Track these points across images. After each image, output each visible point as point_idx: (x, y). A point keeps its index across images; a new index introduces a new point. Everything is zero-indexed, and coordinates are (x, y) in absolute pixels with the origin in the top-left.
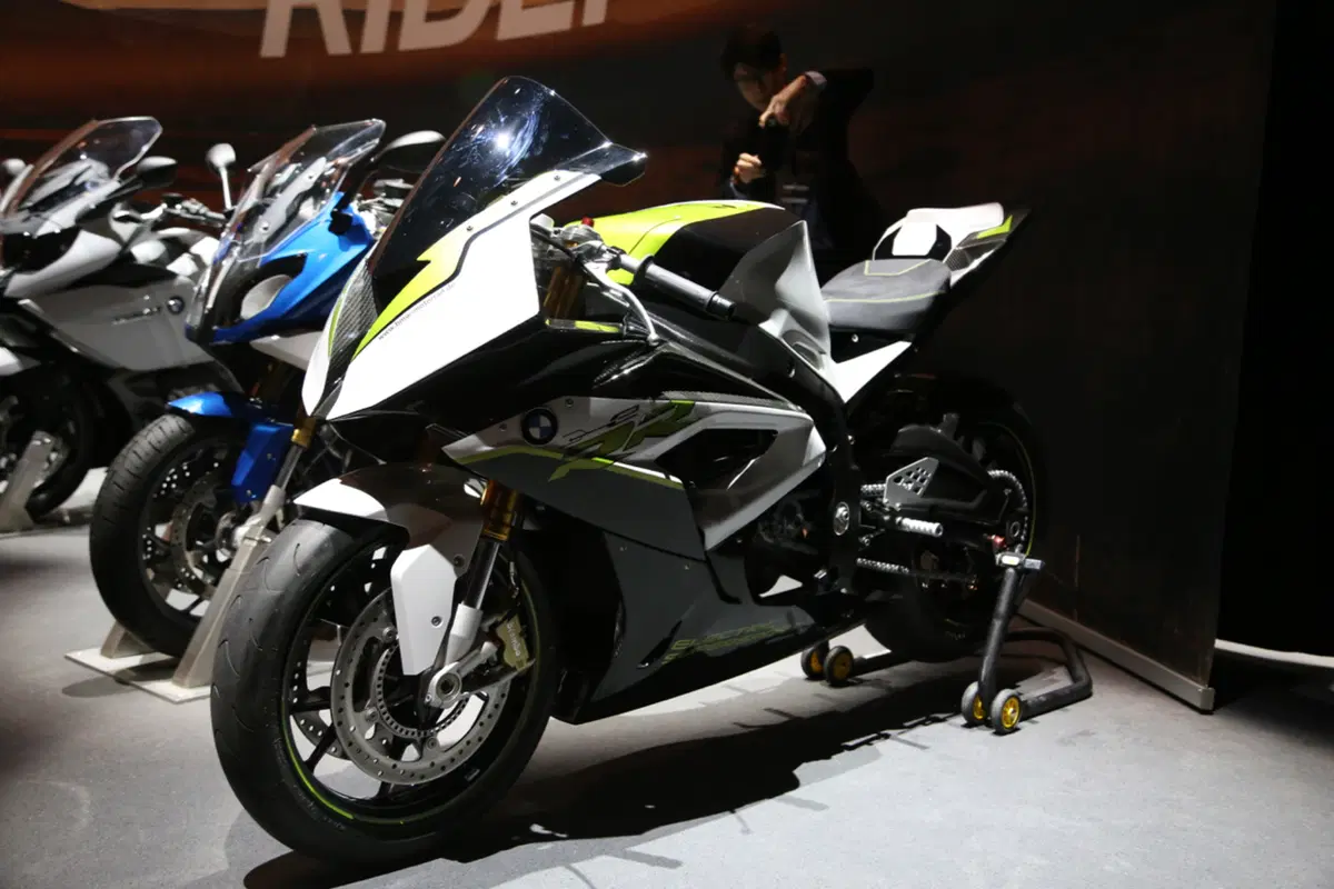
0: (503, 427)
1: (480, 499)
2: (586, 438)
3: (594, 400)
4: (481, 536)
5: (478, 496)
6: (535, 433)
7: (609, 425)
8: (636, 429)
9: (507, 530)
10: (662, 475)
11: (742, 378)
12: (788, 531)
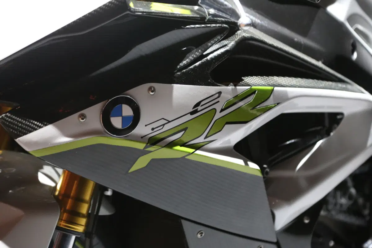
0: (83, 116)
1: (55, 188)
2: (168, 127)
3: (177, 87)
4: (58, 228)
5: (52, 184)
6: (117, 122)
7: (192, 113)
8: (218, 115)
9: (83, 221)
10: (240, 162)
11: (314, 61)
12: (341, 205)
